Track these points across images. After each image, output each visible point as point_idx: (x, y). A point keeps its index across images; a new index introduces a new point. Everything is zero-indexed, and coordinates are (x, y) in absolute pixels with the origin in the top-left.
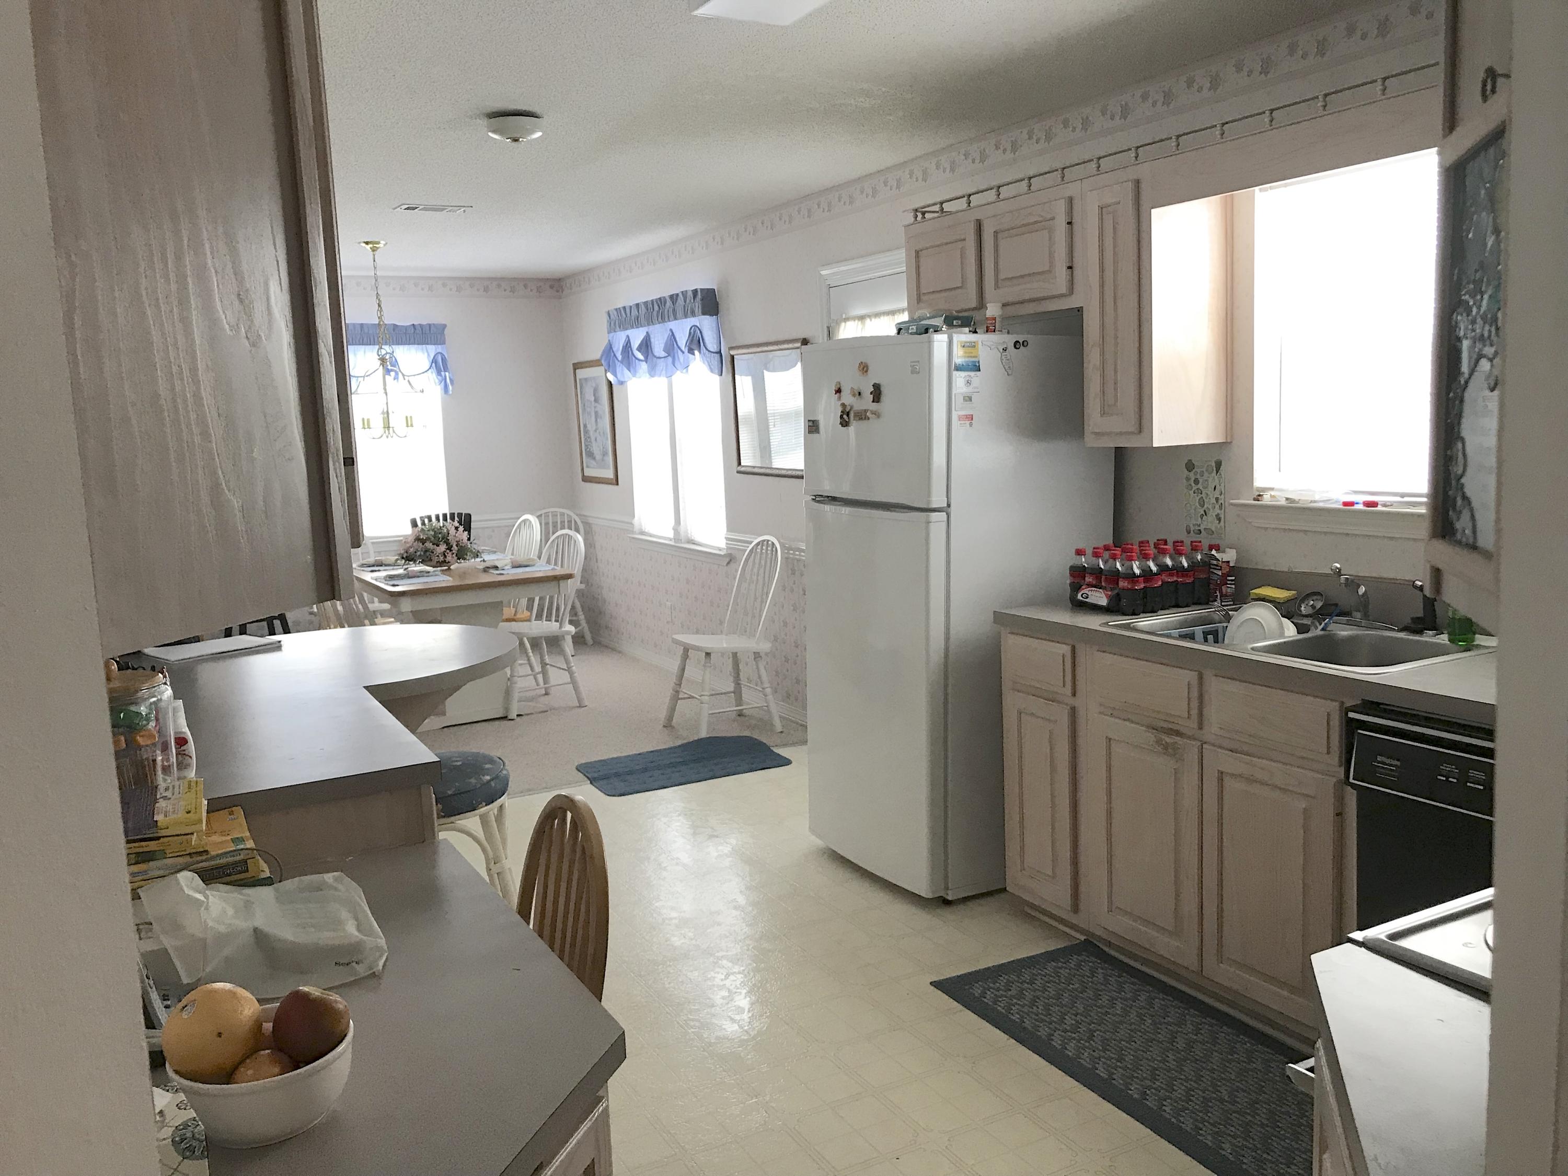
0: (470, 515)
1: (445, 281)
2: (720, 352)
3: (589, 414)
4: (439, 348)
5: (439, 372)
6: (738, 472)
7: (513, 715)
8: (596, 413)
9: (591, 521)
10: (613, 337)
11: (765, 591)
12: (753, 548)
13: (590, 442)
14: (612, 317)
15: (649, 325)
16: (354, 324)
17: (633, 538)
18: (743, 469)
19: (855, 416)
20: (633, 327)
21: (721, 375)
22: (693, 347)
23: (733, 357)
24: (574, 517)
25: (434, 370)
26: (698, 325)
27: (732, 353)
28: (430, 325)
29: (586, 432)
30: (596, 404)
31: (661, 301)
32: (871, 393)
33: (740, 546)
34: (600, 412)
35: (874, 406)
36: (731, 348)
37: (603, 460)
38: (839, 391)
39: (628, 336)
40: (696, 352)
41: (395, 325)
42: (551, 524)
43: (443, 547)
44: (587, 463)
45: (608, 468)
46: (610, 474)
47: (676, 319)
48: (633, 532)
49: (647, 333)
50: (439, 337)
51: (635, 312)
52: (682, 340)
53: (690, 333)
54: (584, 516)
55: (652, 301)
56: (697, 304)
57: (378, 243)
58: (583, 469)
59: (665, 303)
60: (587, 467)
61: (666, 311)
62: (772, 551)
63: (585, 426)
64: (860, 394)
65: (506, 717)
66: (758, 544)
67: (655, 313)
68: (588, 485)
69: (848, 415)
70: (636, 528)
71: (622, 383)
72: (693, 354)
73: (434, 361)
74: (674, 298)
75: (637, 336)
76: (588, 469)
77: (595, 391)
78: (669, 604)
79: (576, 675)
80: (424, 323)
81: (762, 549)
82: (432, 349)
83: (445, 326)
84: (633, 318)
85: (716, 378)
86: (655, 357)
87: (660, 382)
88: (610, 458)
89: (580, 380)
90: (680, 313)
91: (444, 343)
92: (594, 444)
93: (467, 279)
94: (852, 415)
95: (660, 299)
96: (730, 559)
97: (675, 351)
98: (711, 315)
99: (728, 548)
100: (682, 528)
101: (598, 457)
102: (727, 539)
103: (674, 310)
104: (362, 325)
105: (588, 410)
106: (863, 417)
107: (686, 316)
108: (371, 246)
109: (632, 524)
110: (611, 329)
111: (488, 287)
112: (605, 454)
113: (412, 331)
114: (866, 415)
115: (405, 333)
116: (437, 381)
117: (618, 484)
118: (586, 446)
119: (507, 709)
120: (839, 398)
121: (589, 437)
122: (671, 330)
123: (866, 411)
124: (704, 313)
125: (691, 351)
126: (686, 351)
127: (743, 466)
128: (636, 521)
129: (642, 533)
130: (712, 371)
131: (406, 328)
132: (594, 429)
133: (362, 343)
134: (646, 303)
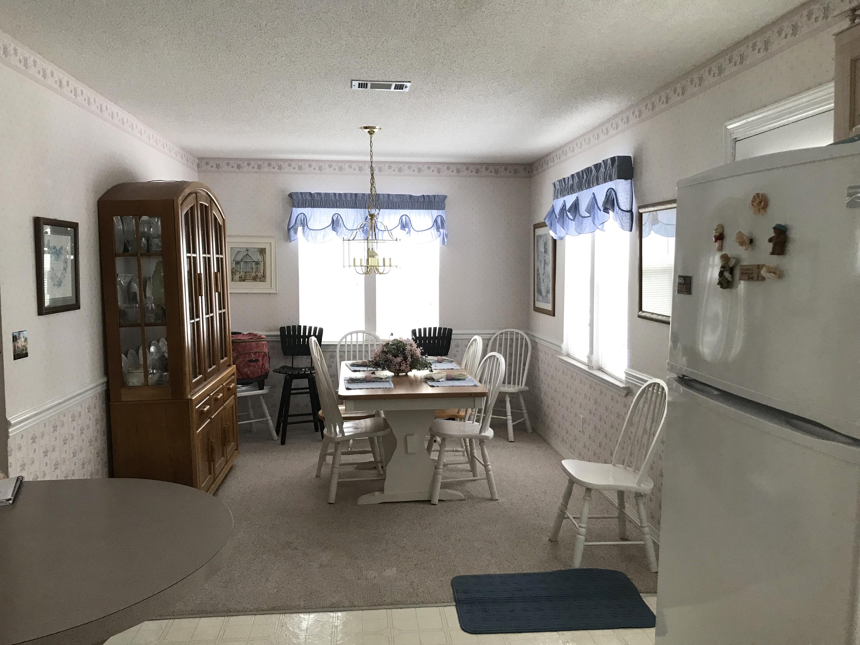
0: (452, 330)
1: (449, 165)
2: (631, 211)
3: (541, 261)
4: (440, 212)
5: (438, 229)
6: (639, 317)
7: (436, 500)
8: (545, 260)
9: (537, 340)
10: (555, 203)
11: (652, 432)
12: (645, 388)
13: (540, 283)
14: (557, 187)
15: (579, 191)
16: (383, 195)
17: (562, 360)
18: (643, 314)
19: (742, 274)
20: (568, 194)
21: (631, 231)
22: (608, 207)
23: (640, 215)
24: (525, 336)
25: (435, 228)
26: (614, 188)
27: (641, 211)
28: (435, 196)
29: (538, 275)
30: (545, 254)
31: (588, 170)
32: (770, 240)
33: (638, 383)
34: (547, 261)
35: (775, 261)
36: (640, 207)
37: (546, 296)
38: (720, 237)
39: (564, 201)
40: (610, 212)
41: (411, 196)
42: (509, 340)
43: (399, 359)
44: (537, 297)
45: (549, 303)
46: (549, 307)
47: (598, 184)
48: (561, 354)
49: (577, 197)
50: (440, 204)
51: (571, 182)
52: (601, 200)
53: (606, 195)
54: (533, 336)
55: (582, 171)
56: (614, 170)
57: (374, 128)
58: (534, 302)
59: (591, 171)
60: (537, 301)
61: (592, 178)
62: (662, 395)
63: (538, 270)
64: (751, 241)
65: (430, 501)
66: (649, 386)
67: (584, 181)
68: (538, 314)
69: (732, 271)
70: (564, 351)
71: (561, 239)
72: (608, 213)
73: (436, 221)
74: (597, 167)
75: (570, 200)
76: (538, 302)
77: (545, 244)
78: (581, 416)
79: (491, 472)
80: (431, 194)
81: (653, 389)
82: (435, 213)
83: (445, 197)
84: (569, 186)
85: (627, 234)
86: (581, 216)
87: (586, 238)
88: (550, 296)
89: (537, 236)
90: (601, 179)
91: (443, 209)
92: (542, 284)
93: (464, 164)
94: (737, 273)
95: (588, 168)
96: (628, 391)
97: (596, 211)
98: (626, 179)
99: (627, 382)
100: (594, 357)
101: (544, 294)
102: (627, 374)
103: (597, 176)
104: (389, 195)
105: (540, 258)
106: (755, 276)
107: (605, 181)
108: (368, 130)
109: (560, 347)
110: (556, 197)
111: (478, 169)
112: (548, 292)
113: (423, 200)
114: (759, 273)
115: (418, 202)
116: (437, 235)
117: (554, 315)
118: (538, 285)
119: (431, 493)
120: (721, 249)
121: (539, 279)
122: (594, 194)
123: (759, 267)
124: (619, 178)
125: (606, 210)
126: (602, 209)
127: (644, 312)
128: (564, 346)
129: (568, 355)
130: (623, 228)
131: (418, 197)
132: (543, 272)
133: (388, 208)
134: (578, 174)
